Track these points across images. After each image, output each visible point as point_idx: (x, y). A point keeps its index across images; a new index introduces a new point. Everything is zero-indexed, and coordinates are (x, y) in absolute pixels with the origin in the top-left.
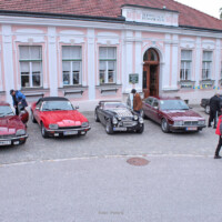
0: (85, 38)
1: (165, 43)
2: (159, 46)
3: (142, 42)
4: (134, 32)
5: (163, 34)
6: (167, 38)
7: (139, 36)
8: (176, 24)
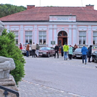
0: (33, 28)
1: (69, 29)
3: (57, 29)
4: (53, 25)
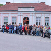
1: (30, 16)
2: (28, 16)
3: (23, 16)
4: (21, 13)
5: (30, 13)
6: (31, 14)
7: (22, 14)
8: (34, 11)
